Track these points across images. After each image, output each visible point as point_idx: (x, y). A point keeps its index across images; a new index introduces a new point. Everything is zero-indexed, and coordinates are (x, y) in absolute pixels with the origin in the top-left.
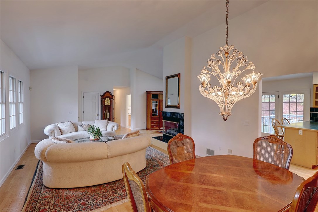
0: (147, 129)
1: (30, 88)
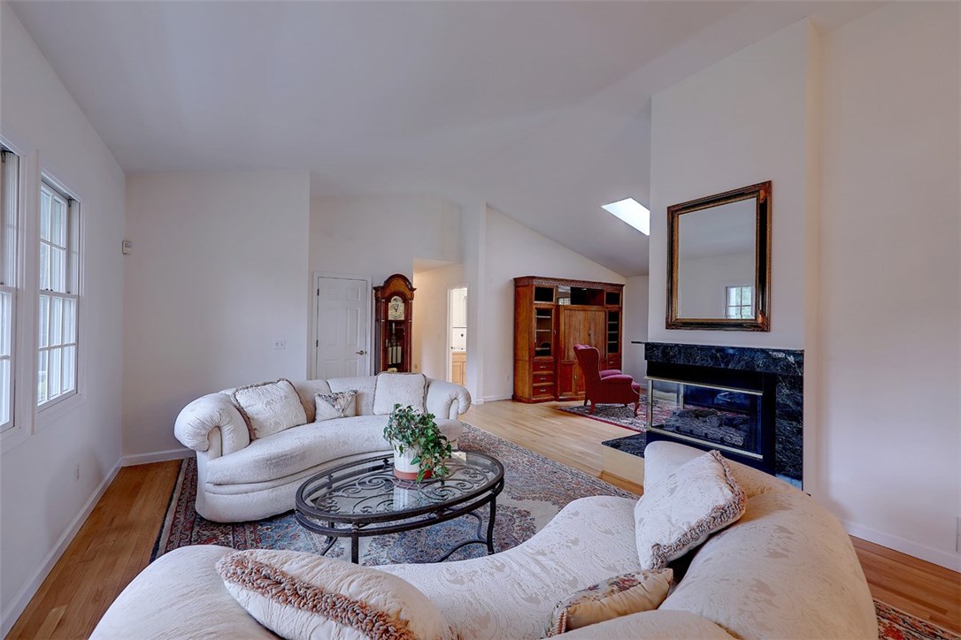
0: (516, 398)
1: (126, 244)
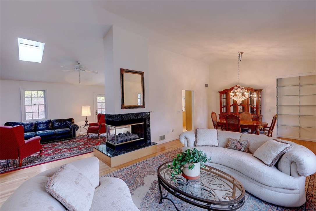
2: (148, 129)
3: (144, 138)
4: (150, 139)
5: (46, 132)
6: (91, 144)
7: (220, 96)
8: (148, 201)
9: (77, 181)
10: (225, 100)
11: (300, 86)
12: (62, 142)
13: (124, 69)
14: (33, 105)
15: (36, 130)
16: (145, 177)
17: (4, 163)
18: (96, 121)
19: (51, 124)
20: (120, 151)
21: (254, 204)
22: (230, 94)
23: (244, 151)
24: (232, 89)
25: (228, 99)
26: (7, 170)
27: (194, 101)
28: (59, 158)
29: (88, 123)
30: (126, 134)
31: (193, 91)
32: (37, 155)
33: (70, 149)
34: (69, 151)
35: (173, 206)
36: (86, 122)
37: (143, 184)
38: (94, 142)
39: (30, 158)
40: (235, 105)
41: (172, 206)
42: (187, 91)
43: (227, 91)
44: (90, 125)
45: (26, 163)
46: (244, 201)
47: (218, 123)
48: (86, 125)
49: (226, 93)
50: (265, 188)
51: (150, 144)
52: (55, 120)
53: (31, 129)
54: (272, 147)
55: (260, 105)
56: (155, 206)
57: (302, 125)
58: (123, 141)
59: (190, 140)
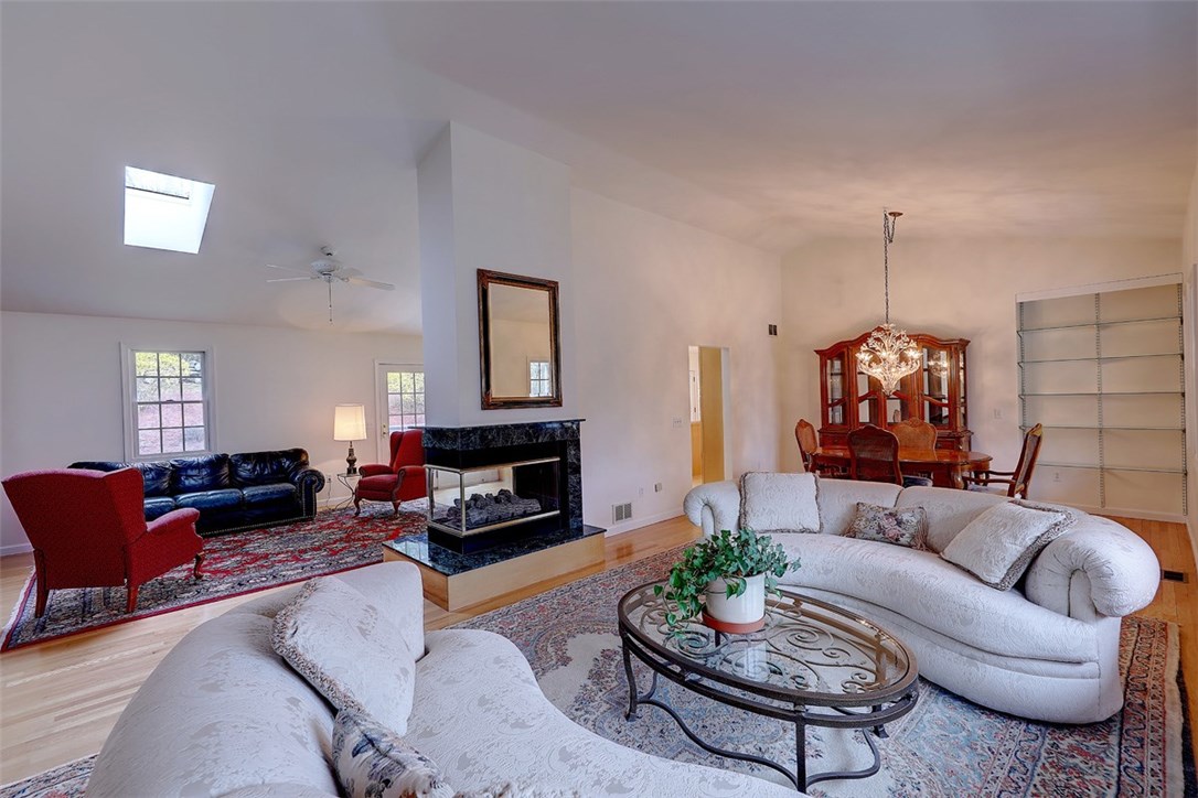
2: (572, 479)
3: (558, 512)
4: (581, 515)
5: (212, 495)
6: (369, 538)
7: (823, 366)
8: (587, 712)
9: (364, 627)
10: (837, 380)
11: (1100, 326)
12: (266, 533)
13: (489, 272)
14: (164, 403)
15: (175, 489)
16: (570, 641)
17: (71, 601)
18: (384, 459)
19: (226, 470)
20: (479, 554)
21: (949, 718)
22: (857, 355)
23: (910, 547)
24: (864, 338)
25: (848, 375)
26: (85, 625)
27: (730, 384)
28: (263, 584)
29: (358, 465)
30: (496, 498)
31: (727, 349)
32: (185, 574)
33: (297, 553)
34: (297, 560)
35: (673, 724)
36: (351, 462)
37: (565, 661)
38: (383, 531)
39: (161, 584)
40: (876, 395)
41: (671, 727)
42: (705, 348)
43: (845, 350)
44: (366, 471)
45: (148, 600)
46: (914, 694)
47: (815, 457)
48: (351, 471)
49: (841, 357)
50: (984, 661)
51: (578, 532)
52: (242, 455)
53: (157, 488)
54: (1005, 525)
55: (962, 395)
56: (614, 728)
57: (1108, 463)
58: (487, 522)
59: (721, 512)
